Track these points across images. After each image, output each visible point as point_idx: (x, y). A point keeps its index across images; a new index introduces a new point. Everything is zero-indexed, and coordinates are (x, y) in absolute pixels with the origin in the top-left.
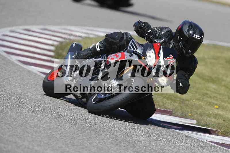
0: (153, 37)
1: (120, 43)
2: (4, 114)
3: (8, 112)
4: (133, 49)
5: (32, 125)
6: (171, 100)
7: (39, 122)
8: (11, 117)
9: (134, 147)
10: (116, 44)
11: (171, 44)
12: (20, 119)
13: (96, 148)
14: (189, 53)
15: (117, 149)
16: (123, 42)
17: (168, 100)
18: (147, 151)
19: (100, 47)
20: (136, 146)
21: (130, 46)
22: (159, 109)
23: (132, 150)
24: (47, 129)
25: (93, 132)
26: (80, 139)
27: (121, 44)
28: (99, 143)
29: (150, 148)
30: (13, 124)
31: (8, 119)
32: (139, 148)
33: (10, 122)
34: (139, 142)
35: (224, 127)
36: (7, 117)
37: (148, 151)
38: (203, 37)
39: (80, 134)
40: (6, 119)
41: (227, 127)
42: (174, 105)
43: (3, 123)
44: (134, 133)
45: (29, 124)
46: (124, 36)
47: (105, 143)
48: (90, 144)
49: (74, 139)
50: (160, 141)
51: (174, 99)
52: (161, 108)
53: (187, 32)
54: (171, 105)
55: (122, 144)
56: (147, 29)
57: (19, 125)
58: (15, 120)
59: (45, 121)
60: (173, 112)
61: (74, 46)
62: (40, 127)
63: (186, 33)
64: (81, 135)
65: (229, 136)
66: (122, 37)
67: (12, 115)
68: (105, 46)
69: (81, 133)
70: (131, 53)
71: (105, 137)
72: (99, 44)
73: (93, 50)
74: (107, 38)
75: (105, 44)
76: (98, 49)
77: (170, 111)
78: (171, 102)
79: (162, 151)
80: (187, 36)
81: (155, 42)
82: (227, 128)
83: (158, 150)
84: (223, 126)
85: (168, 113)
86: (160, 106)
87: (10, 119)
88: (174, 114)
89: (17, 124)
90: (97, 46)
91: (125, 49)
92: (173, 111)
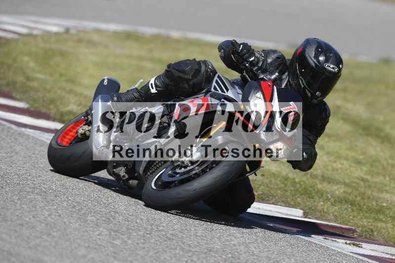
0: (257, 70)
1: (195, 80)
4: (220, 92)
9: (108, 221)
10: (188, 81)
11: (283, 81)
13: (43, 225)
14: (317, 97)
15: (80, 225)
16: (199, 78)
18: (131, 229)
19: (156, 86)
20: (112, 220)
21: (215, 86)
23: (106, 227)
25: (39, 197)
26: (17, 210)
28: (50, 215)
29: (137, 223)
32: (118, 224)
34: (118, 213)
35: (262, 187)
37: (133, 228)
38: (342, 67)
39: (16, 201)
41: (268, 187)
44: (108, 198)
47: (60, 216)
48: (34, 217)
49: (7, 209)
53: (313, 59)
55: (89, 218)
56: (247, 55)
61: (106, 84)
63: (312, 61)
64: (19, 202)
65: (271, 202)
66: (197, 68)
68: (166, 86)
70: (220, 100)
71: (59, 205)
72: (155, 81)
73: (143, 92)
74: (170, 71)
75: (167, 81)
76: (154, 91)
79: (157, 228)
80: (314, 65)
82: (267, 189)
83: (150, 227)
84: (260, 185)
90: (152, 84)
91: (204, 91)
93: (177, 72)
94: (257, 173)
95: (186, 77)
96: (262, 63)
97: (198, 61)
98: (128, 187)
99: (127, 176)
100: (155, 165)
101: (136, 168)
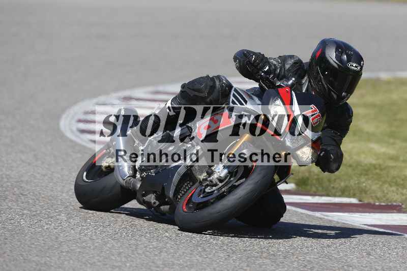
2: (107, 250)
3: (113, 246)
4: (239, 105)
5: (159, 263)
6: (397, 184)
7: (170, 257)
8: (120, 254)
11: (304, 86)
12: (137, 255)
16: (215, 95)
17: (391, 186)
21: (233, 100)
22: (377, 204)
24: (187, 266)
25: (268, 261)
27: (212, 99)
30: (126, 266)
31: (116, 258)
33: (120, 264)
34: (351, 266)
36: (113, 255)
39: (245, 268)
40: (112, 259)
42: (403, 194)
43: (108, 266)
45: (153, 262)
46: (214, 82)
50: (387, 261)
51: (402, 182)
52: (381, 202)
53: (335, 60)
54: (397, 194)
57: (136, 267)
58: (129, 259)
59: (181, 254)
60: (403, 206)
62: (173, 264)
64: (248, 268)
66: (212, 85)
67: (121, 251)
69: (248, 266)
71: (289, 266)
72: (171, 104)
74: (185, 91)
77: (397, 204)
78: (397, 189)
81: (280, 86)
85: (394, 209)
86: (378, 199)
87: (119, 259)
88: (405, 209)
89: (133, 265)
92: (402, 204)
93: (193, 92)
94: (287, 181)
95: (201, 95)
96: (280, 71)
97: (211, 77)
98: (161, 213)
99: (157, 203)
100: (185, 188)
101: (166, 193)
